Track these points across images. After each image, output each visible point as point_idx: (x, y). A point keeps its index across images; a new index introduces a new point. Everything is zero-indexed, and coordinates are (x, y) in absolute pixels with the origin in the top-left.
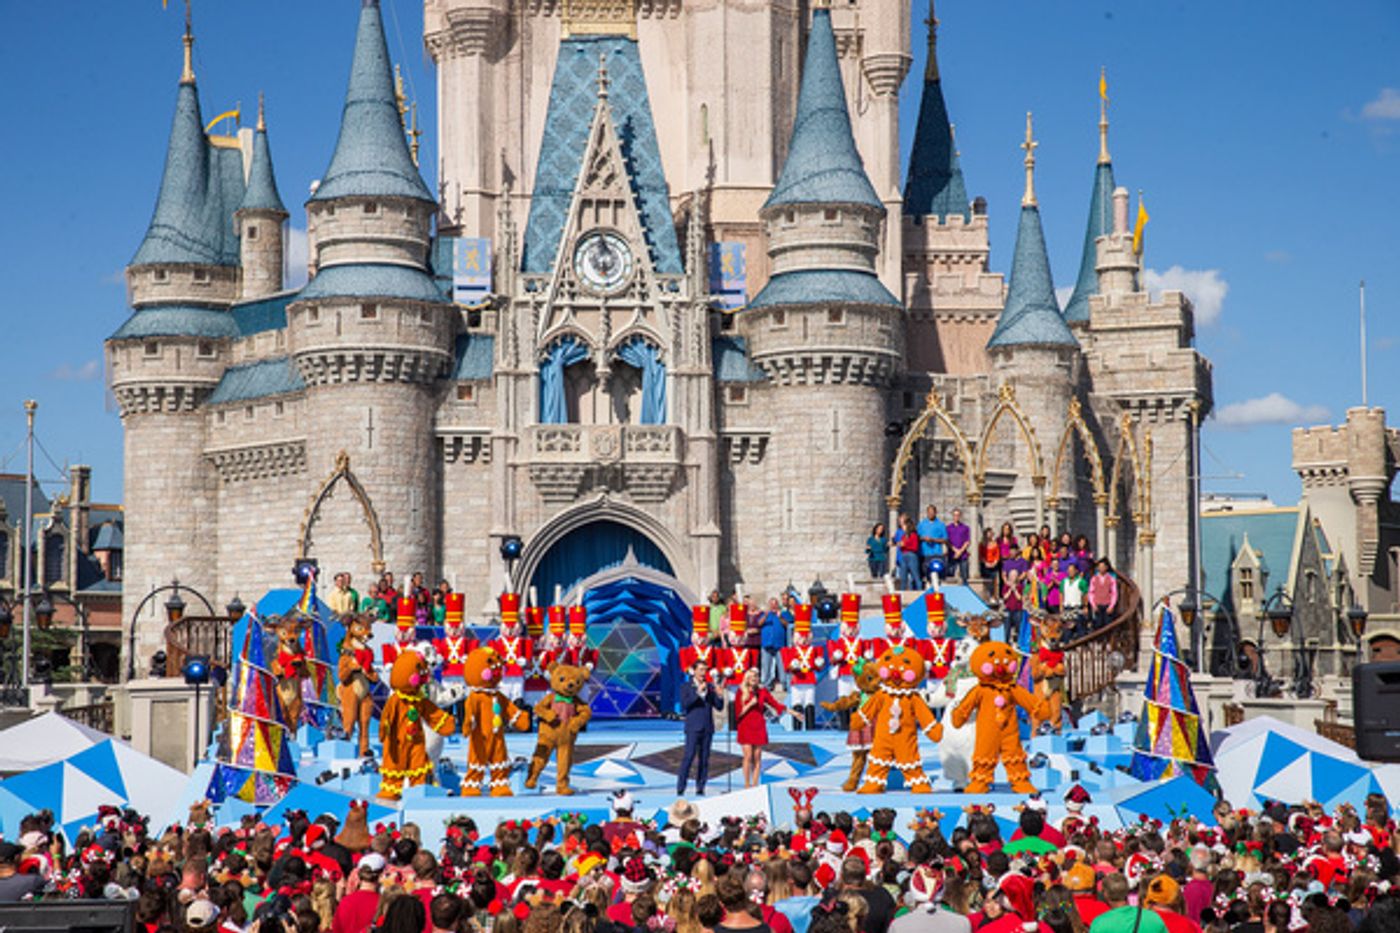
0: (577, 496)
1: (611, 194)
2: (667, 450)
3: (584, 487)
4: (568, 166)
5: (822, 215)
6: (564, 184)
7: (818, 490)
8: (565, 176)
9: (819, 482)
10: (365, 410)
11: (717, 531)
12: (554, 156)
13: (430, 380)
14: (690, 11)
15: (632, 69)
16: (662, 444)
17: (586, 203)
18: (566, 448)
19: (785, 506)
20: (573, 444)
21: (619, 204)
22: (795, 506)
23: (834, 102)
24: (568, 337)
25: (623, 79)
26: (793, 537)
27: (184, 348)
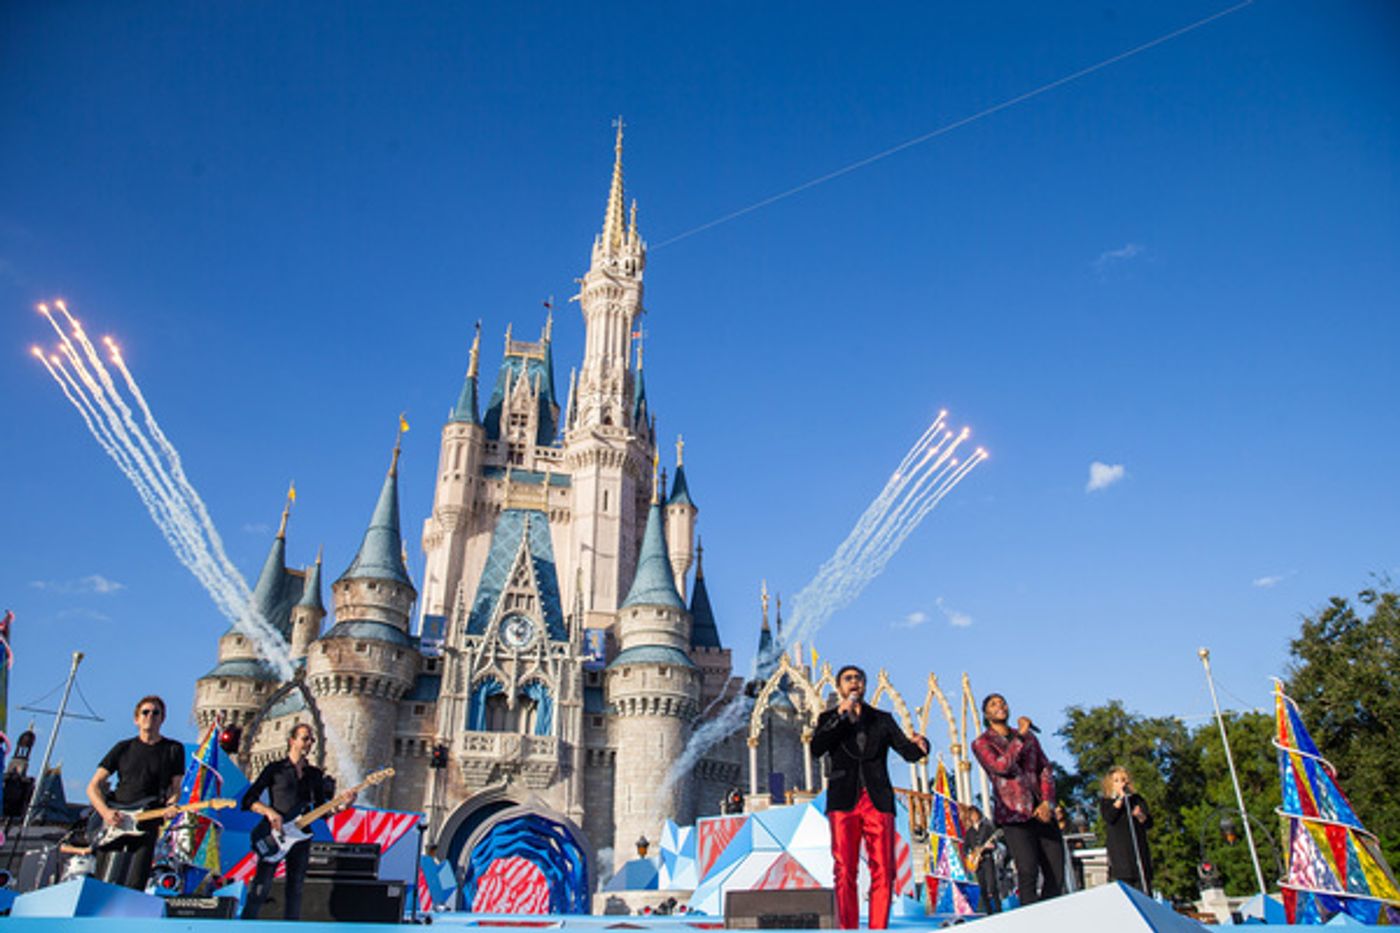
0: (488, 782)
1: (527, 591)
2: (552, 752)
3: (492, 779)
4: (499, 578)
5: (654, 613)
6: (497, 587)
7: (649, 786)
8: (498, 581)
9: (651, 779)
10: (349, 714)
11: (582, 811)
12: (494, 571)
13: (397, 699)
14: (575, 519)
15: (544, 528)
16: (548, 749)
17: (510, 595)
18: (483, 748)
19: (627, 796)
20: (488, 746)
21: (531, 597)
22: (633, 795)
23: (660, 552)
24: (490, 678)
25: (537, 534)
26: (632, 816)
27: (244, 685)
